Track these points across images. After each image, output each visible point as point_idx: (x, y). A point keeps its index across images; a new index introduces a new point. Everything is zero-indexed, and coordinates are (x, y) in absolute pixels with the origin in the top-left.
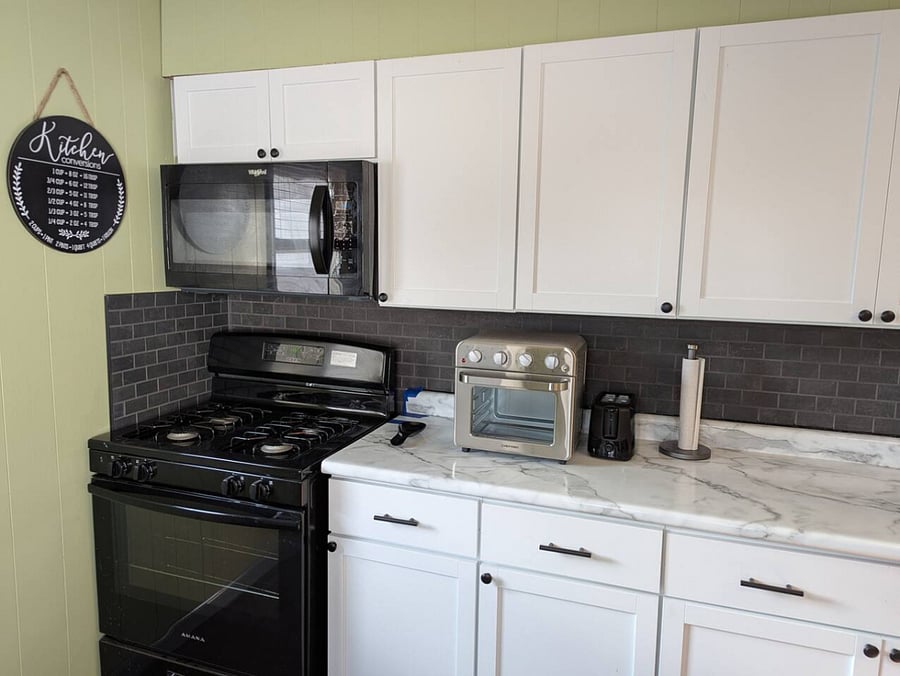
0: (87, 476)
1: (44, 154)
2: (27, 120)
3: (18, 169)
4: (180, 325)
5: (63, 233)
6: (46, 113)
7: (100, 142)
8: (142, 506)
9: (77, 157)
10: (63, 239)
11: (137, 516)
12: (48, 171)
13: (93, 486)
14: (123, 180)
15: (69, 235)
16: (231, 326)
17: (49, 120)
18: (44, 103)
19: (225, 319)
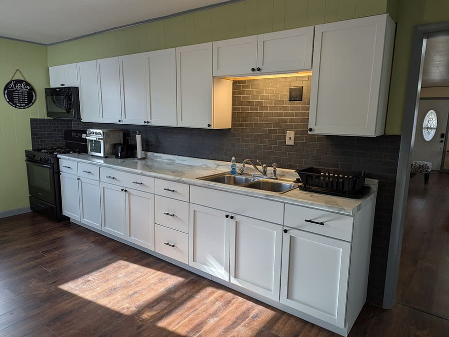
0: (25, 158)
1: (12, 88)
2: (9, 81)
3: (6, 91)
4: (54, 127)
5: (18, 104)
6: (13, 79)
7: (28, 84)
8: (36, 165)
9: (21, 88)
10: (18, 106)
11: (36, 168)
12: (14, 91)
13: (27, 160)
14: (34, 92)
15: (20, 105)
16: (73, 129)
17: (13, 81)
18: (13, 77)
19: (71, 127)
